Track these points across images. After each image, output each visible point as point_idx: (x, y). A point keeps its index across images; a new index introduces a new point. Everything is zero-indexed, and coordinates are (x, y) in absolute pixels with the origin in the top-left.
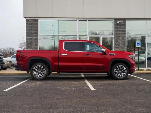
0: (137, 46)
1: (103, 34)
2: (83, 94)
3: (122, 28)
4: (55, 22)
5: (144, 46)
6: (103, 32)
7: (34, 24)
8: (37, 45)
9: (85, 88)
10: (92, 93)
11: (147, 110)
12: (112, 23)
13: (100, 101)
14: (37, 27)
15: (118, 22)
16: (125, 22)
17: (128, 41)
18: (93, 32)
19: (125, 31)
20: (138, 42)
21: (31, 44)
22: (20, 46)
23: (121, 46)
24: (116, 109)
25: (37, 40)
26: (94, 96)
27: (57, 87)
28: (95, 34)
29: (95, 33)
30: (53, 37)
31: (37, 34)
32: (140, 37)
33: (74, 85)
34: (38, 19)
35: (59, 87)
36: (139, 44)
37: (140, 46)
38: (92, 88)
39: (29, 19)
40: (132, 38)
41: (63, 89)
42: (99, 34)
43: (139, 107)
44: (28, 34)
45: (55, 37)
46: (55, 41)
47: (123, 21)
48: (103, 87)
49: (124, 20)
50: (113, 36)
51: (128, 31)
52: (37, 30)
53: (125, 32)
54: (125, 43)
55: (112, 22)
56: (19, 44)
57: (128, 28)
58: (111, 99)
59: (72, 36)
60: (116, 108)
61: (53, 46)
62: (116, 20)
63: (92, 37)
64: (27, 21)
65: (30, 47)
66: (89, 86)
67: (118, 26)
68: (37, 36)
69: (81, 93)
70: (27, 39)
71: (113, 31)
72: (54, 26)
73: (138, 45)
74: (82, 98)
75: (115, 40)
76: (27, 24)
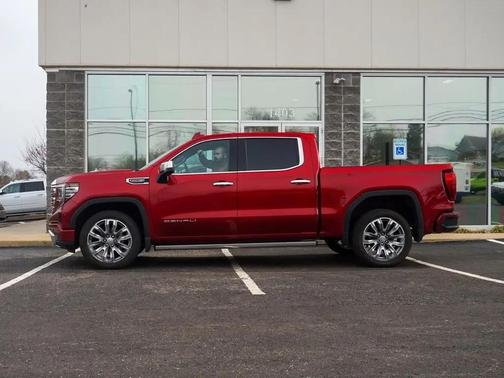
0: (396, 157)
1: (289, 119)
2: (225, 307)
3: (348, 100)
4: (139, 82)
5: (418, 157)
6: (289, 112)
7: (72, 86)
8: (81, 153)
9: (233, 288)
10: (254, 303)
11: (429, 357)
12: (317, 83)
13: (280, 328)
14: (82, 97)
15: (337, 81)
16: (357, 82)
17: (367, 140)
18: (258, 111)
19: (357, 109)
20: (400, 143)
21: (61, 150)
22: (26, 155)
23: (345, 156)
24: (331, 355)
25: (81, 136)
26: (260, 314)
27: (145, 286)
28: (264, 119)
29: (263, 115)
30: (132, 128)
31: (83, 117)
32: (406, 127)
33: (198, 280)
34: (83, 71)
35: (151, 287)
36: (402, 149)
37: (404, 157)
38: (255, 289)
39: (57, 70)
40: (380, 130)
41: (163, 291)
42: (276, 119)
43: (403, 347)
44: (53, 120)
45: (137, 129)
46: (138, 139)
47: (351, 77)
48: (288, 287)
49: (356, 75)
50: (321, 125)
51: (367, 110)
52: (81, 106)
53: (359, 111)
54: (358, 147)
55: (318, 79)
56: (24, 148)
57: (367, 100)
58: (314, 323)
59: (191, 125)
60: (329, 351)
61: (132, 157)
62: (330, 75)
63: (253, 127)
64: (50, 76)
65: (58, 159)
66: (244, 281)
67: (337, 95)
68: (83, 123)
69: (218, 305)
70: (49, 135)
71: (319, 108)
72: (134, 93)
73: (398, 153)
74: (222, 321)
75: (328, 136)
76: (49, 86)
